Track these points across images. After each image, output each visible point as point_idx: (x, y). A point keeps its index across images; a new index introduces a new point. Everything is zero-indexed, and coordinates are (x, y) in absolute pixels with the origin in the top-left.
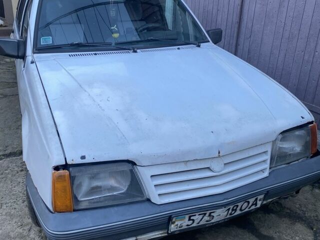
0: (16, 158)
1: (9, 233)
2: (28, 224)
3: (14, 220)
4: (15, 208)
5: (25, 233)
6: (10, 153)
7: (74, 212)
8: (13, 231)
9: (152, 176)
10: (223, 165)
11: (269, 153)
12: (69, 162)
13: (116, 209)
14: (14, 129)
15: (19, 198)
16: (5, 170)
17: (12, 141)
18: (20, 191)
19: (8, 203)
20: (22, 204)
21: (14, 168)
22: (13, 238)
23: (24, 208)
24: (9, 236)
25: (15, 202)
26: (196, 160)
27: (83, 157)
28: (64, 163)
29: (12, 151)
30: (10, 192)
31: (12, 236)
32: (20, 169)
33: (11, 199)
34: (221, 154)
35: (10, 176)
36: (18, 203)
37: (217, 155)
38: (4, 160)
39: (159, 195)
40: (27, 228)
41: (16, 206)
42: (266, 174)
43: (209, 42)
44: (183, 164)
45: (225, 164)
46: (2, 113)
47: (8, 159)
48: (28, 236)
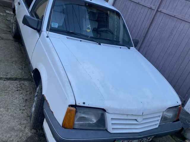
0: (13, 81)
1: (14, 127)
2: (24, 124)
3: (16, 120)
4: (16, 113)
5: (23, 129)
6: (10, 78)
7: (73, 130)
8: (16, 127)
9: (112, 119)
10: (142, 119)
11: (161, 117)
12: (78, 104)
13: (92, 131)
14: (10, 63)
15: (18, 107)
16: (8, 88)
17: (10, 71)
18: (18, 103)
19: (11, 109)
20: (19, 111)
21: (13, 88)
22: (16, 131)
23: (20, 113)
24: (14, 129)
25: (15, 109)
26: (133, 115)
27: (84, 103)
28: (75, 104)
29: (11, 77)
30: (12, 102)
31: (16, 129)
32: (16, 89)
33: (13, 107)
34: (143, 114)
35: (11, 92)
36: (17, 110)
37: (141, 114)
38: (6, 81)
39: (113, 128)
40: (24, 126)
41: (16, 112)
42: (157, 126)
43: (133, 47)
44: (126, 116)
45: (143, 119)
46: (2, 50)
47: (9, 81)
48: (25, 131)
